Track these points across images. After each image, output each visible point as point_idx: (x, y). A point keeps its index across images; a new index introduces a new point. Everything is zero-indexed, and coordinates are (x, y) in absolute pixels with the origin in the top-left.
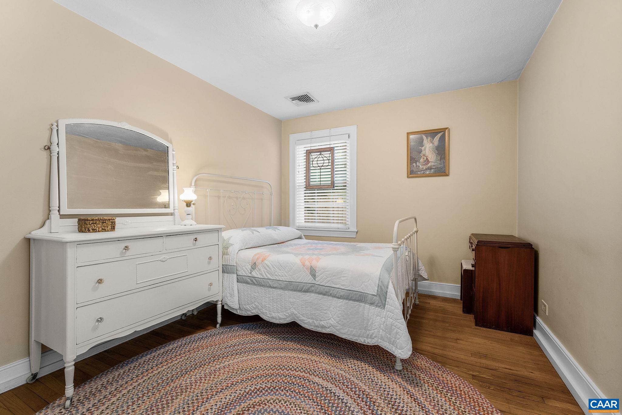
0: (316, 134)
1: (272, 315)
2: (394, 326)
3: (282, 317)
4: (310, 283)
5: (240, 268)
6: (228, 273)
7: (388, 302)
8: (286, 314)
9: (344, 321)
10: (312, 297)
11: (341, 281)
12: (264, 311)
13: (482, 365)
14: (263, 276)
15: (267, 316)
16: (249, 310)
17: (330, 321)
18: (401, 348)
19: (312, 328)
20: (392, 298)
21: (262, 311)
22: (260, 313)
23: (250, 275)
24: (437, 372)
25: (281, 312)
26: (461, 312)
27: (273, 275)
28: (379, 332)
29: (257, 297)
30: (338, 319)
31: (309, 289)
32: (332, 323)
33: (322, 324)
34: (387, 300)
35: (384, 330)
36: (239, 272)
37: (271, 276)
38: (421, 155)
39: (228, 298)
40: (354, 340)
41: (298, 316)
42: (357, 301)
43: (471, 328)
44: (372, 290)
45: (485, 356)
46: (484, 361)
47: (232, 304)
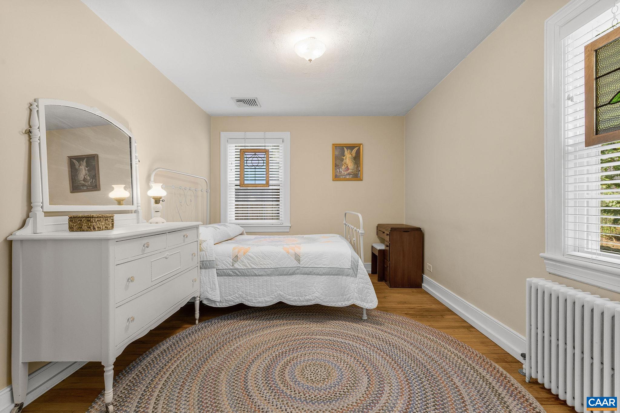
0: (249, 134)
1: (258, 300)
2: (365, 288)
3: (268, 300)
4: (295, 267)
5: (219, 263)
6: (205, 269)
7: (359, 272)
8: (272, 297)
9: (326, 292)
10: (297, 278)
11: (322, 262)
12: (249, 298)
13: (406, 307)
14: (246, 266)
15: (253, 302)
16: (231, 300)
17: (315, 295)
18: (372, 302)
19: (298, 304)
20: (362, 269)
21: (246, 298)
22: (244, 300)
23: (232, 268)
24: (387, 316)
25: (267, 296)
26: (377, 282)
27: (257, 265)
28: (354, 294)
29: (240, 287)
30: (322, 291)
31: (294, 272)
32: (317, 295)
33: (307, 298)
34: (358, 270)
35: (357, 292)
36: (218, 266)
37: (256, 266)
38: (343, 163)
39: (209, 292)
40: (334, 305)
41: (285, 296)
42: (336, 275)
43: (388, 289)
44: (347, 265)
45: (405, 303)
46: (406, 305)
47: (214, 298)
